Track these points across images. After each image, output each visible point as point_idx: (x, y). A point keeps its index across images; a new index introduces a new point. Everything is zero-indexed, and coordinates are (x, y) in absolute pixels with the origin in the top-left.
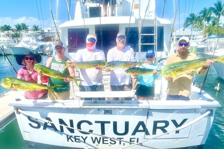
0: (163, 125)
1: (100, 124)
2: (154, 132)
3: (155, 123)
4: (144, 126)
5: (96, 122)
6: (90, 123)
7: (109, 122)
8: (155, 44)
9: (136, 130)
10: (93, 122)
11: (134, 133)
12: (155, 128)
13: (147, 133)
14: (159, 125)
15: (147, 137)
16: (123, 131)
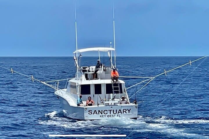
0: (125, 110)
1: (109, 111)
2: (123, 113)
3: (123, 110)
4: (121, 111)
5: (109, 110)
6: (107, 111)
7: (112, 110)
8: (119, 90)
9: (119, 112)
10: (108, 110)
11: (118, 113)
12: (123, 111)
13: (122, 113)
14: (124, 110)
15: (122, 114)
16: (116, 113)
